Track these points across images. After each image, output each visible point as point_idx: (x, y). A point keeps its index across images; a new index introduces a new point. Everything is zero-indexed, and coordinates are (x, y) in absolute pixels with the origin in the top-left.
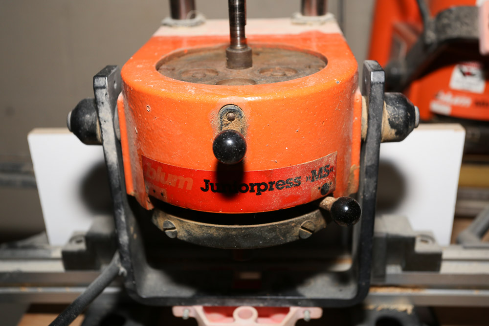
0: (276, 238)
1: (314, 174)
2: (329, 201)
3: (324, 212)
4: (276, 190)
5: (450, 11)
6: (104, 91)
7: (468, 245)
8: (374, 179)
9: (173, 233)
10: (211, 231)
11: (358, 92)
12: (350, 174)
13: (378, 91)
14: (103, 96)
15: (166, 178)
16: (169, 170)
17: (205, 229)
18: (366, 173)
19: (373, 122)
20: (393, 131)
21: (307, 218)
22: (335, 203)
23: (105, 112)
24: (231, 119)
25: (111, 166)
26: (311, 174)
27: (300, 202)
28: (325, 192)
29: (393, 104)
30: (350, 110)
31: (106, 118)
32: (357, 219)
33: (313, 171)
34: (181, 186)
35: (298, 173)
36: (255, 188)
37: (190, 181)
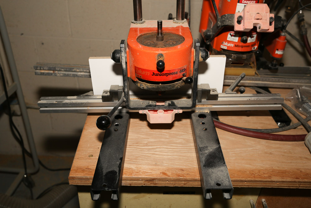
0: (171, 88)
1: (181, 71)
2: (185, 78)
3: (184, 81)
4: (171, 75)
5: (225, 16)
6: (123, 48)
7: (227, 93)
8: (197, 72)
9: (142, 87)
10: (153, 87)
11: (193, 48)
12: (191, 71)
13: (198, 48)
14: (123, 49)
15: (142, 72)
16: (143, 70)
17: (152, 86)
18: (195, 70)
19: (197, 56)
20: (202, 59)
21: (179, 83)
22: (186, 79)
23: (123, 54)
24: (161, 57)
25: (124, 69)
26: (180, 71)
27: (177, 78)
28: (184, 76)
29: (202, 52)
30: (191, 53)
31: (123, 56)
32: (192, 83)
33: (181, 70)
34: (146, 74)
35: (177, 71)
36: (166, 74)
37: (149, 73)
